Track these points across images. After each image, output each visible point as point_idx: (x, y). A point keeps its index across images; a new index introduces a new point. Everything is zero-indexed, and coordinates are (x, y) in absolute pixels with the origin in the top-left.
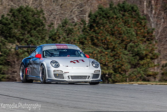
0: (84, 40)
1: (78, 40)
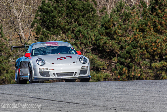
0: (144, 27)
1: (137, 27)
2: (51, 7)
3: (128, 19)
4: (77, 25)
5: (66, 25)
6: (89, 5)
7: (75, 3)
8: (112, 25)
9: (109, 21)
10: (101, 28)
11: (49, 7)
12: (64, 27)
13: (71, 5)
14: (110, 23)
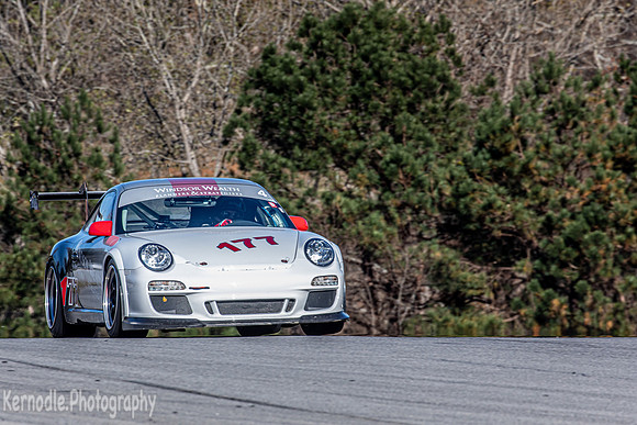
0: (633, 151)
1: (607, 152)
2: (297, 72)
3: (575, 125)
4: (391, 139)
5: (347, 138)
6: (435, 66)
7: (384, 59)
8: (516, 142)
9: (505, 129)
10: (476, 154)
11: (290, 72)
12: (340, 145)
13: (371, 66)
14: (508, 137)
